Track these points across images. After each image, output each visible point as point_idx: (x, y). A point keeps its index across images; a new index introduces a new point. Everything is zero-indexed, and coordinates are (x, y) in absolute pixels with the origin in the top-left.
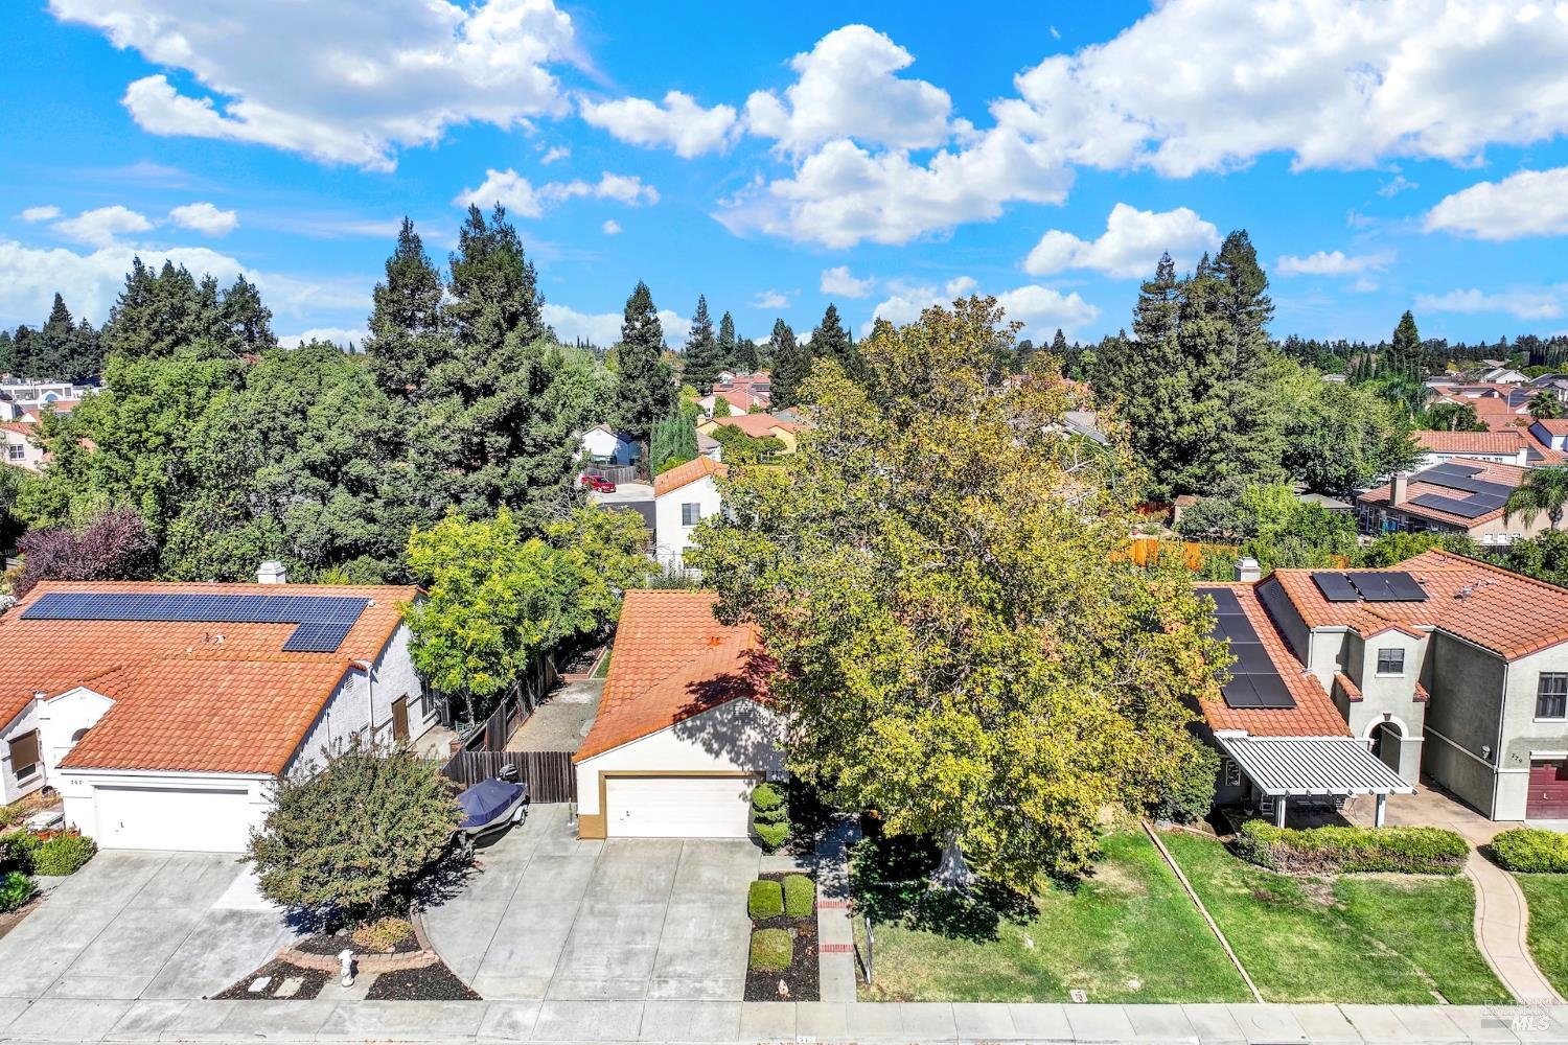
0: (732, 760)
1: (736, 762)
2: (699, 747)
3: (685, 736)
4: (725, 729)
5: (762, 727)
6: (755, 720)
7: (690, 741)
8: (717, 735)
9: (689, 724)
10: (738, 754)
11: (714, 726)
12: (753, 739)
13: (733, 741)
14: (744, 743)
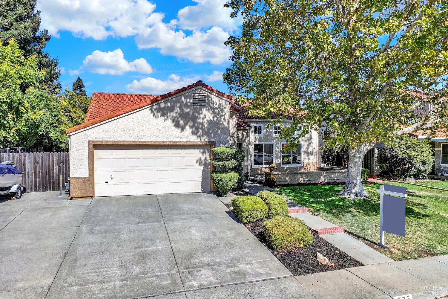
0: (193, 133)
1: (196, 134)
2: (169, 123)
3: (159, 114)
4: (188, 110)
5: (213, 109)
6: (209, 104)
7: (163, 118)
8: (182, 115)
9: (162, 105)
10: (197, 129)
11: (180, 107)
12: (207, 118)
13: (194, 119)
14: (201, 121)
